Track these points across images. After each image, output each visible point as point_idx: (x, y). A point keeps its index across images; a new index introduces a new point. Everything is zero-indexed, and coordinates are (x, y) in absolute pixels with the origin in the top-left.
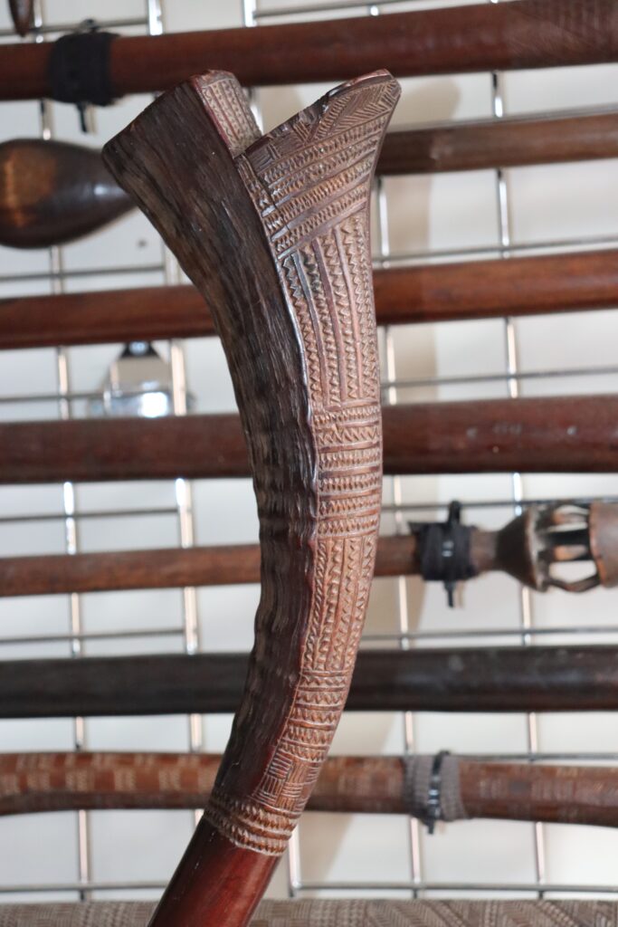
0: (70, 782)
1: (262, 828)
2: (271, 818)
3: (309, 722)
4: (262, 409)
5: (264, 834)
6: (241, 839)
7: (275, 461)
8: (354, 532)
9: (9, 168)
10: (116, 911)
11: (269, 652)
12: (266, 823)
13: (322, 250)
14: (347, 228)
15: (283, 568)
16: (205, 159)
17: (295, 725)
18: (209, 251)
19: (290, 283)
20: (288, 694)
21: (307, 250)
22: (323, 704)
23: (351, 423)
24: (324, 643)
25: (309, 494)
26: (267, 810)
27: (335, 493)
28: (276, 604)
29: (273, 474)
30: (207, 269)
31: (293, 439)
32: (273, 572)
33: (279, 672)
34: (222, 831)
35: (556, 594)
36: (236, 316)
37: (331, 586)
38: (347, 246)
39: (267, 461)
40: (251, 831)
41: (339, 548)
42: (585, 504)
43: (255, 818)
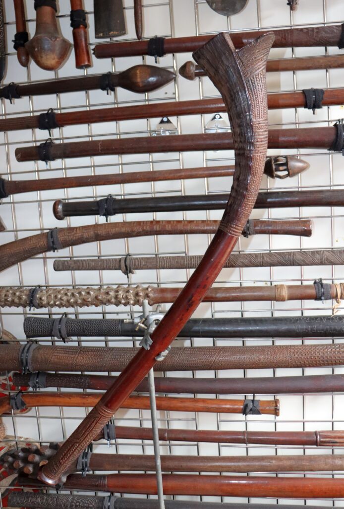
0: (155, 228)
1: (236, 230)
2: (238, 228)
3: (249, 203)
4: (238, 121)
5: (235, 232)
6: (231, 233)
7: (242, 135)
8: (262, 154)
9: (138, 72)
10: (167, 258)
11: (238, 185)
12: (237, 229)
13: (255, 78)
14: (262, 73)
15: (242, 163)
16: (225, 54)
17: (246, 204)
18: (224, 79)
19: (247, 87)
20: (244, 196)
21: (252, 78)
22: (253, 199)
23: (261, 125)
24: (254, 183)
25: (252, 144)
26: (238, 226)
27: (258, 143)
28: (240, 173)
29: (241, 138)
30: (223, 84)
31: (247, 129)
32: (240, 165)
33: (241, 191)
34: (225, 232)
35: (277, 179)
36: (231, 96)
37: (256, 168)
38: (261, 78)
39: (239, 135)
40: (233, 231)
41: (258, 158)
42: (286, 157)
43: (235, 228)
